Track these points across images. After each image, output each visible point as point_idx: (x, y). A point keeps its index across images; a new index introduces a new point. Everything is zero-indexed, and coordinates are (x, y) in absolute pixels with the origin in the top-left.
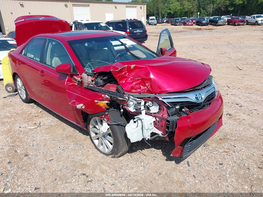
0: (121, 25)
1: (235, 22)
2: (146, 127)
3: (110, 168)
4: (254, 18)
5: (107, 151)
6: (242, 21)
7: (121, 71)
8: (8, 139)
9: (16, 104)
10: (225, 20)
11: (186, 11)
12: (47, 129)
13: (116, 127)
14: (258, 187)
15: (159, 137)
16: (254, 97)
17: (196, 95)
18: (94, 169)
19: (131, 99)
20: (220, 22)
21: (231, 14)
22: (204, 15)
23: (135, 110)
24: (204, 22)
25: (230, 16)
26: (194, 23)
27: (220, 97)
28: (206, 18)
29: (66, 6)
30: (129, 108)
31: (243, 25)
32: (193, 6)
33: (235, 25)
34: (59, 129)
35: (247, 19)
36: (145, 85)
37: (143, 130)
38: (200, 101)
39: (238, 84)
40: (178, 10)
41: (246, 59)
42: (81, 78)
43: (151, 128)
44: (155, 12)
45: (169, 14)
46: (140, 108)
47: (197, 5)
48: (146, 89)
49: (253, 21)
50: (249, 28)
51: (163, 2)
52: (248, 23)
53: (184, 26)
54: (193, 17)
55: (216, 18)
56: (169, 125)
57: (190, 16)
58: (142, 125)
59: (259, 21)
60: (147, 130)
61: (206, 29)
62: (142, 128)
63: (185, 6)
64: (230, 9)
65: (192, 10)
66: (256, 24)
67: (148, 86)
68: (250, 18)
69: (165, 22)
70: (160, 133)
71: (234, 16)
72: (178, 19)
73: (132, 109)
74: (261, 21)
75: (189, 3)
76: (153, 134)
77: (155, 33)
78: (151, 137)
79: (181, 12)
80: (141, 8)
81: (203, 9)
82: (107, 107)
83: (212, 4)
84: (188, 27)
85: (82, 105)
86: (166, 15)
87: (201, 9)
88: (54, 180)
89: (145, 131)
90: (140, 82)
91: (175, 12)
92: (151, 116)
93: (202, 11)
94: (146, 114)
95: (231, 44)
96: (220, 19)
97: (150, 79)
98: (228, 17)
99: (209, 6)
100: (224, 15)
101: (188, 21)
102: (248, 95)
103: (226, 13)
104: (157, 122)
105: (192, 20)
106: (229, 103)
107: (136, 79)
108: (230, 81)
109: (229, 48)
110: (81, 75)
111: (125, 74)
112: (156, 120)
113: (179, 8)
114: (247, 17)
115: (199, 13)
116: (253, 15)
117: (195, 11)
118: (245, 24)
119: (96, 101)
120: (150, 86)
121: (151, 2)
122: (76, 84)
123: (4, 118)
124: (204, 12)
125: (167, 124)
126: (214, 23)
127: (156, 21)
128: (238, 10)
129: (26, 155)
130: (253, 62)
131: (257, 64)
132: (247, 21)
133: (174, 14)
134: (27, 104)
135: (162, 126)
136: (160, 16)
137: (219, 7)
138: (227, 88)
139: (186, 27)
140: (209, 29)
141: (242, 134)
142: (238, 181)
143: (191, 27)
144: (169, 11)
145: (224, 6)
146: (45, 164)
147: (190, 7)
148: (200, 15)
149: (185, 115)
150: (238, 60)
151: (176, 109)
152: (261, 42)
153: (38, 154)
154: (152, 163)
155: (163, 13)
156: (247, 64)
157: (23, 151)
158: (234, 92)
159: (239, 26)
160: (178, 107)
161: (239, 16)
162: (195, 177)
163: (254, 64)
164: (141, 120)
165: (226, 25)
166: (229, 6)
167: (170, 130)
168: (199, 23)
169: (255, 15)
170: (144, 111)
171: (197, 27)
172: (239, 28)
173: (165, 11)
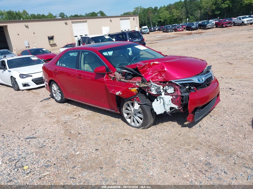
0: (121, 36)
1: (223, 25)
2: (166, 103)
3: (143, 135)
4: (240, 19)
5: (138, 125)
6: (229, 23)
7: (144, 67)
8: (60, 126)
9: (52, 104)
10: (213, 23)
11: (175, 18)
12: (86, 118)
13: (145, 106)
14: (249, 135)
15: (176, 110)
16: (243, 83)
17: (198, 78)
18: (132, 136)
19: (152, 86)
20: (209, 25)
21: (219, 18)
22: (192, 20)
23: (156, 93)
24: (193, 27)
25: (217, 19)
26: (184, 29)
27: (216, 80)
28: (195, 23)
29: (66, 24)
30: (152, 92)
31: (230, 26)
32: (181, 13)
33: (223, 27)
34: (96, 117)
35: (234, 21)
36: (161, 76)
37: (164, 105)
38: (201, 82)
39: (230, 75)
40: (168, 18)
41: (235, 55)
42: (114, 75)
43: (170, 104)
44: (147, 21)
45: (160, 22)
46: (160, 91)
47: (185, 12)
48: (162, 79)
49: (240, 22)
50: (236, 28)
51: (153, 12)
52: (235, 24)
53: (176, 32)
54: (182, 23)
55: (205, 22)
56: (183, 99)
57: (179, 23)
58: (164, 102)
59: (245, 21)
60: (167, 105)
61: (196, 33)
62: (164, 104)
63: (174, 14)
64: (216, 13)
65: (181, 17)
66: (243, 24)
67: (164, 76)
68: (236, 19)
69: (157, 30)
70: (176, 107)
71: (221, 19)
72: (169, 26)
73: (154, 92)
74: (247, 21)
75: (177, 11)
76: (171, 108)
77: (150, 41)
78: (170, 110)
79: (171, 20)
80: (134, 19)
81: (191, 15)
82: (137, 92)
83: (199, 10)
84: (179, 32)
85: (120, 92)
86: (157, 24)
87: (190, 15)
88: (106, 144)
89: (166, 106)
90: (158, 74)
91: (165, 20)
92: (170, 95)
93: (190, 17)
94: (165, 95)
95: (220, 44)
96: (208, 23)
97: (165, 71)
98: (215, 20)
99: (196, 12)
100: (211, 19)
101: (179, 27)
102: (238, 82)
103: (214, 17)
104: (174, 99)
105: (182, 26)
106: (223, 88)
107: (155, 72)
108: (223, 73)
109: (219, 48)
110: (114, 73)
111: (147, 69)
112: (173, 98)
113: (169, 16)
114: (233, 18)
115: (188, 19)
116: (239, 17)
117: (184, 17)
118: (233, 25)
119: (129, 88)
120: (165, 76)
121: (142, 13)
122: (112, 80)
123: (49, 114)
124: (192, 18)
125: (182, 99)
126: (203, 27)
127: (148, 30)
128: (224, 13)
129: (79, 134)
130: (242, 57)
131: (245, 59)
132: (234, 22)
133: (164, 22)
134: (62, 104)
135: (178, 101)
136: (151, 25)
137: (206, 12)
138: (221, 79)
139: (177, 32)
140: (199, 33)
141: (236, 107)
142: (235, 133)
143: (182, 32)
144: (159, 20)
145: (210, 11)
146: (96, 137)
147: (179, 14)
148: (189, 21)
149: (194, 92)
150: (228, 57)
151: (187, 89)
152: (247, 40)
153: (87, 132)
154: (172, 129)
155: (154, 22)
156: (237, 59)
157: (75, 132)
158: (227, 81)
159: (227, 28)
160: (187, 87)
161: (226, 18)
162: (205, 134)
163: (243, 59)
164: (162, 98)
165: (215, 27)
166: (216, 10)
167: (184, 102)
168: (189, 28)
169: (241, 17)
170: (164, 93)
171: (188, 32)
172: (226, 30)
173: (155, 20)
